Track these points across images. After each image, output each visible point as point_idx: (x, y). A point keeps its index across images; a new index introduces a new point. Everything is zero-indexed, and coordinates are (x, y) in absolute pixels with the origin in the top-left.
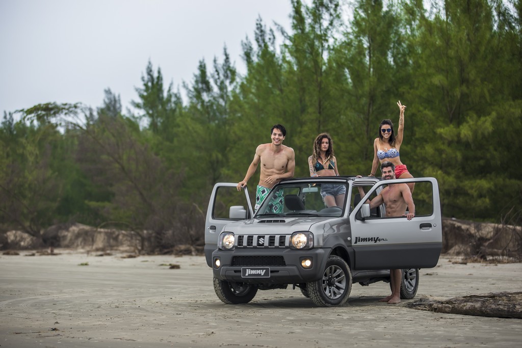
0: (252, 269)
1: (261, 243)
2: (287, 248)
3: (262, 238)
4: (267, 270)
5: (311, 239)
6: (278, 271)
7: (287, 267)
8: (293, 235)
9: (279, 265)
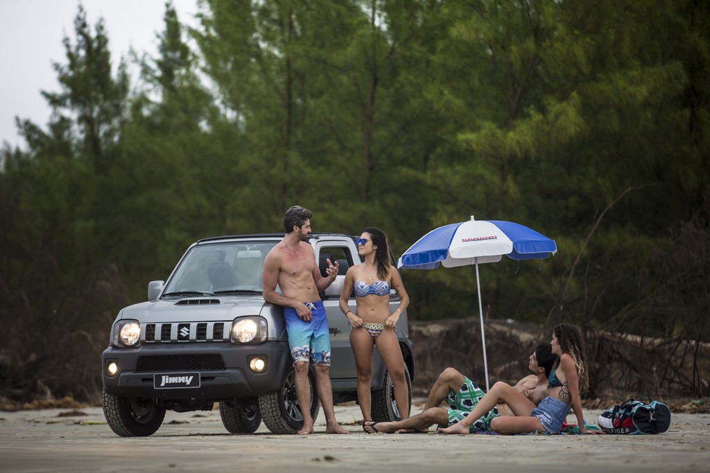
0: (170, 376)
1: (184, 335)
2: (226, 341)
3: (185, 328)
4: (196, 376)
5: (263, 327)
6: (213, 378)
7: (227, 371)
8: (234, 321)
9: (213, 369)
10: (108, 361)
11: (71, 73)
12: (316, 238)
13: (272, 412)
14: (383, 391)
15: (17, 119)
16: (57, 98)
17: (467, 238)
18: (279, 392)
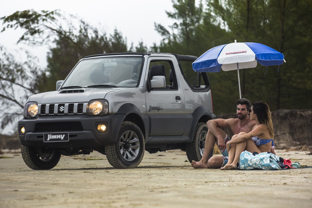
0: (53, 134)
1: (62, 111)
2: (84, 114)
4: (66, 135)
5: (106, 106)
6: (76, 136)
7: (84, 132)
8: (89, 102)
9: (77, 130)
10: (21, 126)
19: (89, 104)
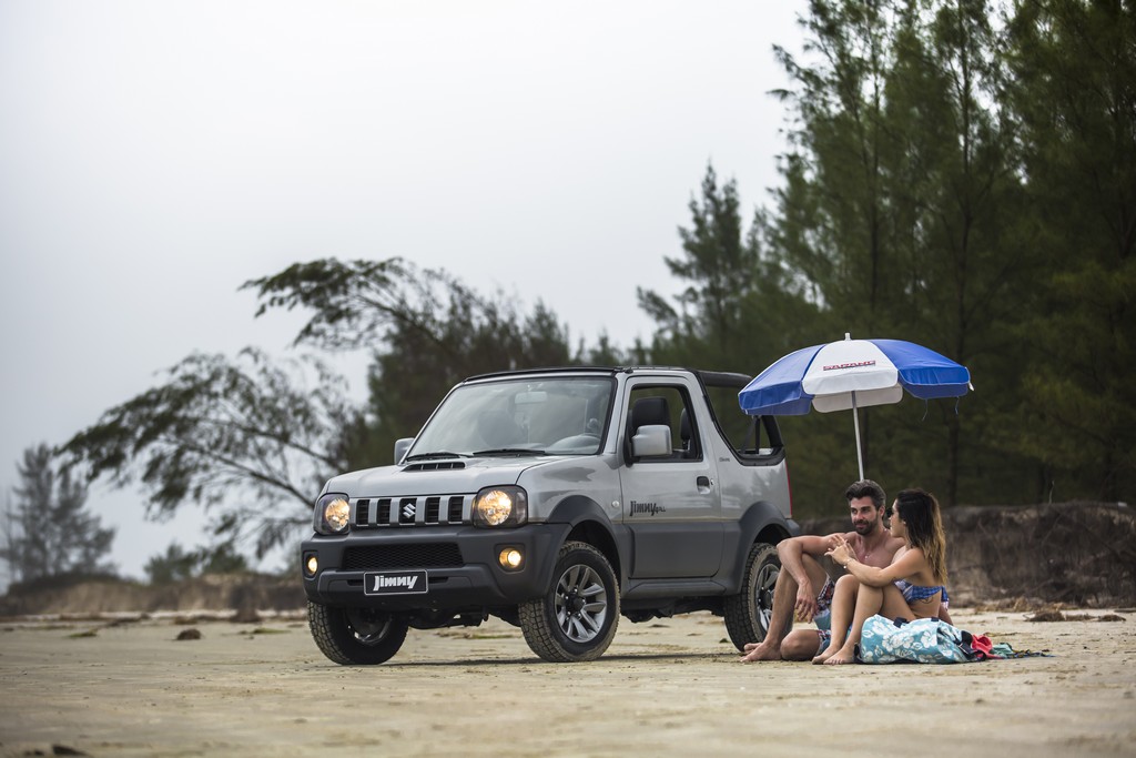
0: (387, 576)
1: (409, 516)
2: (466, 524)
3: (410, 505)
4: (421, 576)
5: (521, 502)
6: (445, 578)
7: (465, 568)
8: (479, 494)
9: (448, 565)
10: (306, 554)
11: (697, 240)
12: (627, 372)
13: (538, 629)
14: (744, 596)
15: (639, 290)
16: (681, 266)
17: (831, 365)
18: (547, 599)
19: (477, 500)
